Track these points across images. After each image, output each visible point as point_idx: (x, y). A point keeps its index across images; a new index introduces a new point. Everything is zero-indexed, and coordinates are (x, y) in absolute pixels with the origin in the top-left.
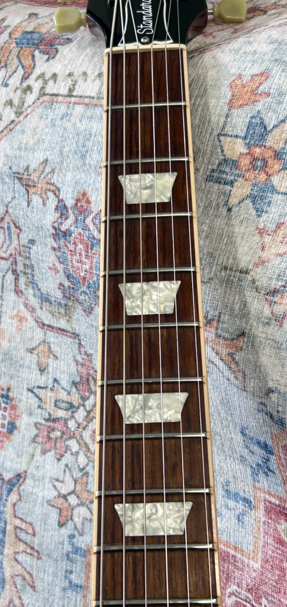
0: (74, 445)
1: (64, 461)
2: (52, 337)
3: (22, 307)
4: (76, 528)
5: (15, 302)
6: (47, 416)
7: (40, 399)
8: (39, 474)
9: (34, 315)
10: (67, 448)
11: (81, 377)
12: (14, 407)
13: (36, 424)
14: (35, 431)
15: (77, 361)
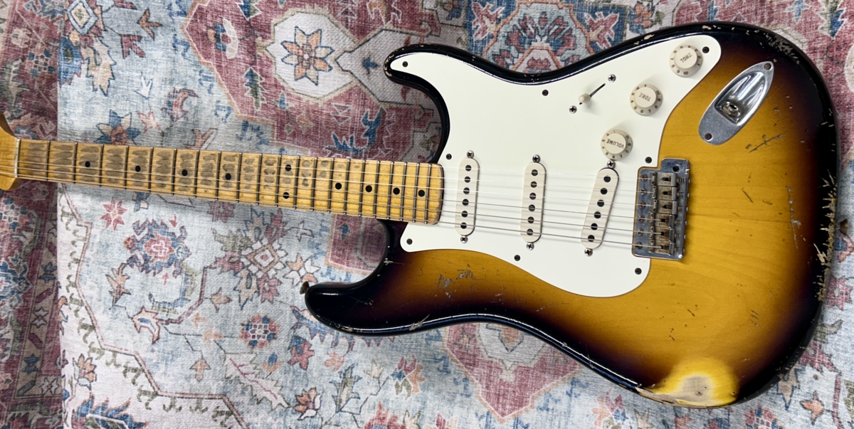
0: (272, 272)
1: (282, 279)
2: (208, 293)
3: (189, 318)
4: (317, 271)
5: (186, 324)
6: (256, 294)
7: (247, 300)
8: (291, 298)
9: (194, 307)
10: (274, 277)
11: (231, 269)
12: (253, 320)
13: (262, 302)
14: (267, 302)
15: (221, 272)
